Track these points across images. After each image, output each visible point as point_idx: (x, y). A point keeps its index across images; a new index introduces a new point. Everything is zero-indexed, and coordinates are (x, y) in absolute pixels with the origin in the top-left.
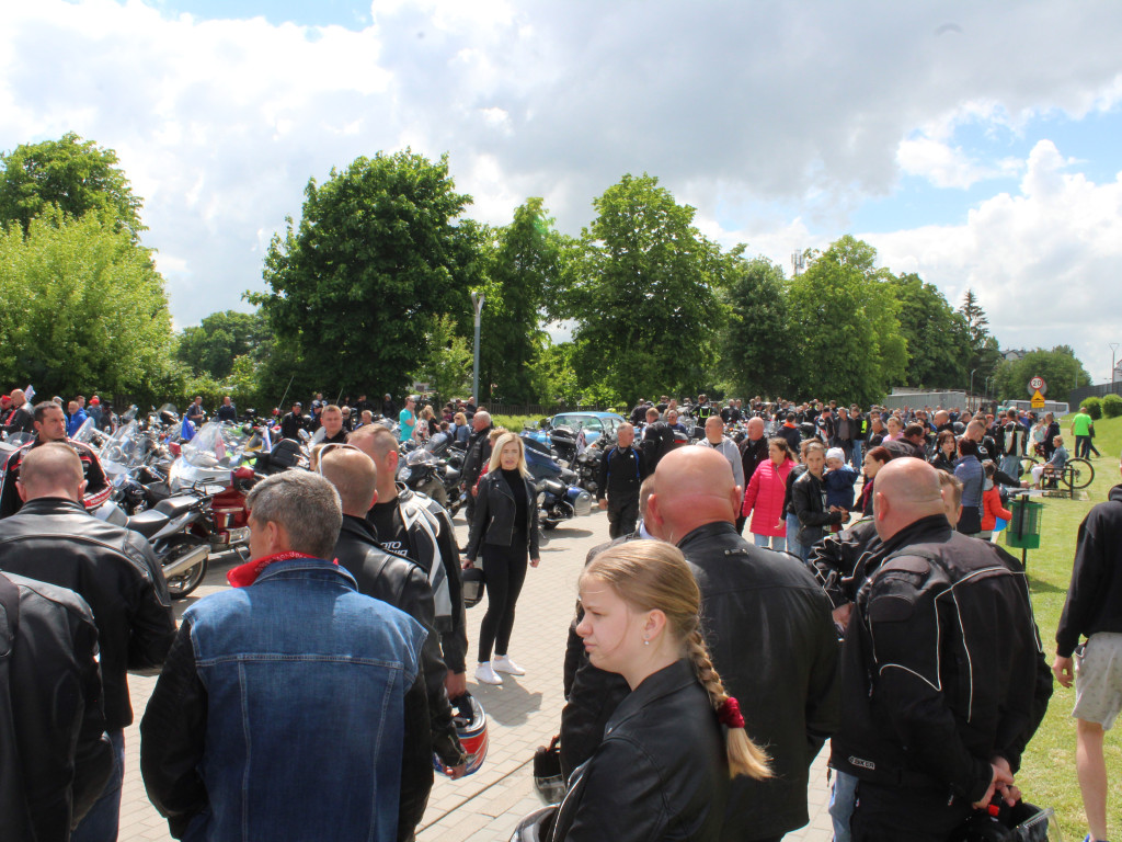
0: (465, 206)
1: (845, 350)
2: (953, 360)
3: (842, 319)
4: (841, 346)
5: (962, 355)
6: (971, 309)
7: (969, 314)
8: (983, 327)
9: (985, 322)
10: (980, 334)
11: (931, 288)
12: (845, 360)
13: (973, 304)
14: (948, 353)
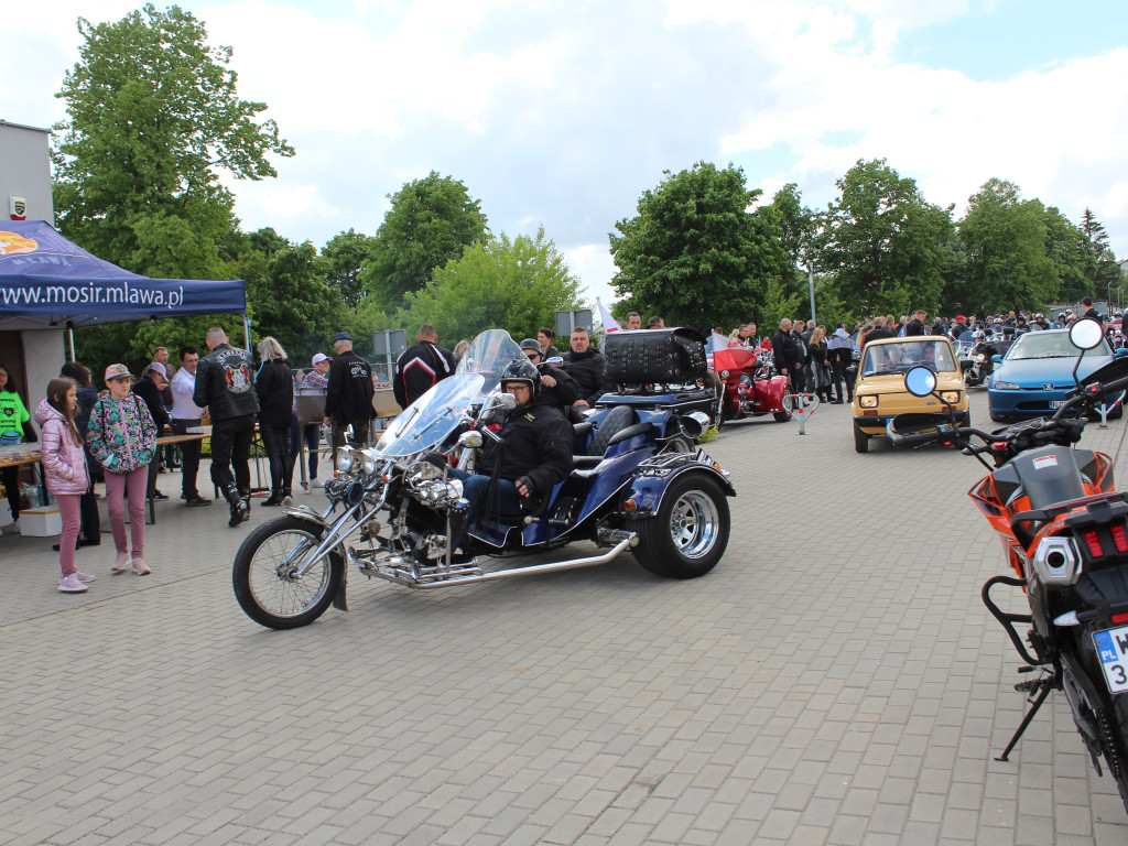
0: (758, 197)
1: (1014, 274)
2: (1081, 275)
3: (1006, 249)
4: (1010, 272)
5: (1088, 270)
6: (1092, 225)
7: (1088, 230)
8: (1103, 241)
9: (1104, 237)
10: (1100, 249)
11: (1054, 211)
12: (1015, 283)
13: (1092, 221)
14: (1076, 269)
